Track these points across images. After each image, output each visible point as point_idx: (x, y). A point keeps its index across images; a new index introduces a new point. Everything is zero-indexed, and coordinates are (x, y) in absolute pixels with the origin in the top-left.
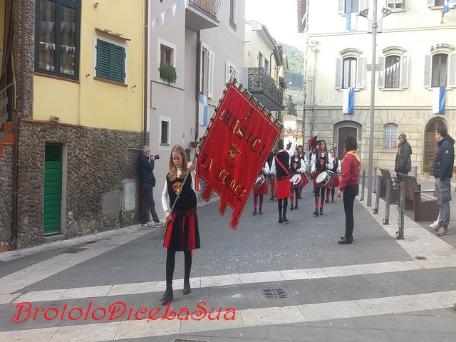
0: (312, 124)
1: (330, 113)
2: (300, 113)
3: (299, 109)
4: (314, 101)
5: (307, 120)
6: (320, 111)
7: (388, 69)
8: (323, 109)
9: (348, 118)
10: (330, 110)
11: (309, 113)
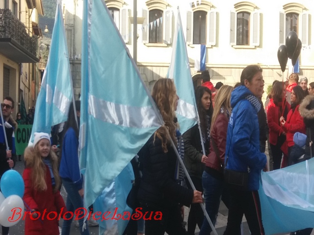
7: (152, 23)
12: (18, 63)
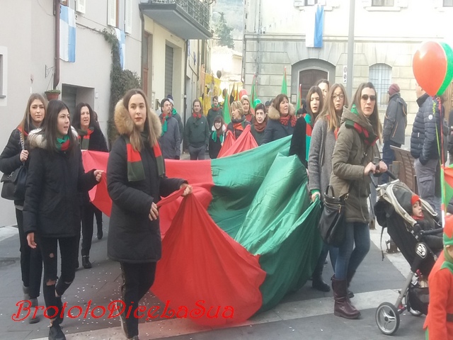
0: (257, 63)
1: (285, 46)
2: (239, 44)
3: (237, 36)
4: (260, 25)
5: (249, 57)
6: (270, 43)
8: (274, 39)
9: (314, 55)
10: (286, 40)
11: (251, 45)
12: (184, 40)
